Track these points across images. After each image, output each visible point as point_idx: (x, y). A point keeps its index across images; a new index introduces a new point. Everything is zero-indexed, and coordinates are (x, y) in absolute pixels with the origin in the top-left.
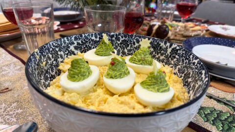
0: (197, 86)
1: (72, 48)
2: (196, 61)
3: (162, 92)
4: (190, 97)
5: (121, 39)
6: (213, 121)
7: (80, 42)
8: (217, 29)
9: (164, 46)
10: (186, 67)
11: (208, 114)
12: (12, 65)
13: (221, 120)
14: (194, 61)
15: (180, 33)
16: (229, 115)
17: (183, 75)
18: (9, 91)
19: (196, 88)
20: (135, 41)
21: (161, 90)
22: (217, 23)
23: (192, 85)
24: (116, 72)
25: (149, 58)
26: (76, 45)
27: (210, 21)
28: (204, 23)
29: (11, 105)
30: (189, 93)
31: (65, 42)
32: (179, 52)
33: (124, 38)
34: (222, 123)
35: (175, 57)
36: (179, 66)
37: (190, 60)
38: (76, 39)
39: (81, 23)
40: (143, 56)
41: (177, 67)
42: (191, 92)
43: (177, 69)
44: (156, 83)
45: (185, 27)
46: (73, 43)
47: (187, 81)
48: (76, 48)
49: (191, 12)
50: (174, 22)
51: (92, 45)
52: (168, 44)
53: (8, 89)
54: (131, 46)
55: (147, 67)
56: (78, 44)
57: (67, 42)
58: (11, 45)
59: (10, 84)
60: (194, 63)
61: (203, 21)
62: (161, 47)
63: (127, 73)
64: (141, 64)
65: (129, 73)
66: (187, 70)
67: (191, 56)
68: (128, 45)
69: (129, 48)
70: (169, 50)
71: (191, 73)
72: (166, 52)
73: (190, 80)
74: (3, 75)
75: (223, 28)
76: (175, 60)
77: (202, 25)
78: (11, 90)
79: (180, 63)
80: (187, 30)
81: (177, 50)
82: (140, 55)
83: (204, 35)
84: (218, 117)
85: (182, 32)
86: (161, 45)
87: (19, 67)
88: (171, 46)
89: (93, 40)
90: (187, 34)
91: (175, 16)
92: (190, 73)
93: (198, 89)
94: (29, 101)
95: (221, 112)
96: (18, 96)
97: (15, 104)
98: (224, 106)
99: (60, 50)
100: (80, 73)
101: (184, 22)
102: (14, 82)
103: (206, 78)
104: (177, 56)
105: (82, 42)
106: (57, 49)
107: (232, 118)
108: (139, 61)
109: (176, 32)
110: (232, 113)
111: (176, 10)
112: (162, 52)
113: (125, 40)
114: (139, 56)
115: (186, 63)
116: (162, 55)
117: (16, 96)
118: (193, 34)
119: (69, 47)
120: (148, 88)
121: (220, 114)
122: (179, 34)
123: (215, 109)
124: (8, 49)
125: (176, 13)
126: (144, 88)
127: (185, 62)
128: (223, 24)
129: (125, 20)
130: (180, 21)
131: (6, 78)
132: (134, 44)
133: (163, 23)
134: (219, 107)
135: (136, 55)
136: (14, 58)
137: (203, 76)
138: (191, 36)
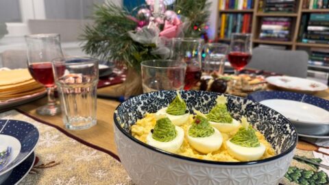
0: (283, 140)
1: (139, 108)
2: (277, 116)
3: (255, 146)
4: (277, 152)
5: (188, 97)
6: (298, 180)
7: (146, 101)
8: (276, 81)
9: (238, 103)
10: (265, 123)
11: (292, 173)
12: (47, 134)
13: (306, 179)
14: (274, 116)
15: (239, 87)
16: (313, 173)
17: (264, 132)
18: (57, 164)
19: (282, 142)
20: (203, 98)
21: (254, 145)
22: (274, 74)
23: (276, 141)
24: (202, 130)
25: (228, 115)
26: (142, 105)
27: (266, 71)
28: (259, 74)
29: (69, 180)
30: (274, 148)
31: (133, 102)
32: (255, 108)
33: (191, 95)
34: (309, 182)
35: (251, 114)
36: (258, 123)
37: (269, 116)
38: (143, 98)
39: (111, 79)
40: (221, 113)
41: (255, 124)
42: (277, 147)
43: (256, 126)
44: (248, 139)
45: (242, 80)
46: (141, 103)
47: (270, 137)
48: (143, 108)
49: (245, 63)
50: (226, 75)
51: (157, 104)
52: (242, 101)
53: (53, 162)
54: (200, 104)
55: (227, 124)
56: (145, 103)
57: (135, 102)
58: (32, 109)
59: (55, 156)
60: (274, 118)
61: (257, 72)
62: (234, 104)
63: (212, 132)
64: (221, 122)
65: (214, 130)
66: (268, 125)
67: (270, 112)
68: (196, 103)
69: (197, 106)
70: (244, 107)
71: (273, 128)
72: (241, 109)
73: (272, 136)
74: (40, 146)
75: (283, 80)
76: (252, 116)
77: (258, 76)
78: (59, 164)
79: (259, 120)
80: (246, 84)
81: (253, 106)
82: (218, 112)
83: (265, 89)
84: (302, 176)
85: (241, 87)
86: (234, 102)
87: (57, 136)
88: (245, 102)
89: (158, 99)
90: (246, 88)
91: (226, 68)
92: (271, 129)
93: (285, 142)
94: (88, 174)
95: (304, 170)
96: (73, 169)
97: (73, 179)
98: (305, 164)
99: (130, 111)
100: (168, 132)
101: (238, 75)
102: (58, 155)
103: (292, 130)
104: (253, 113)
105: (148, 101)
106: (128, 110)
107: (317, 176)
108: (218, 119)
109: (233, 87)
110: (315, 171)
111: (227, 61)
112: (236, 109)
113: (192, 98)
114: (217, 114)
115: (265, 119)
116: (236, 112)
117: (70, 169)
118: (254, 88)
119: (137, 108)
120: (241, 144)
121: (304, 172)
122: (237, 89)
123: (298, 169)
124: (30, 114)
125: (228, 64)
126: (237, 144)
127: (264, 117)
128: (281, 75)
129: (186, 76)
130: (233, 73)
131: (46, 150)
132: (203, 101)
133: (215, 76)
134: (301, 166)
135: (213, 113)
136: (44, 125)
137: (288, 129)
138: (252, 91)
